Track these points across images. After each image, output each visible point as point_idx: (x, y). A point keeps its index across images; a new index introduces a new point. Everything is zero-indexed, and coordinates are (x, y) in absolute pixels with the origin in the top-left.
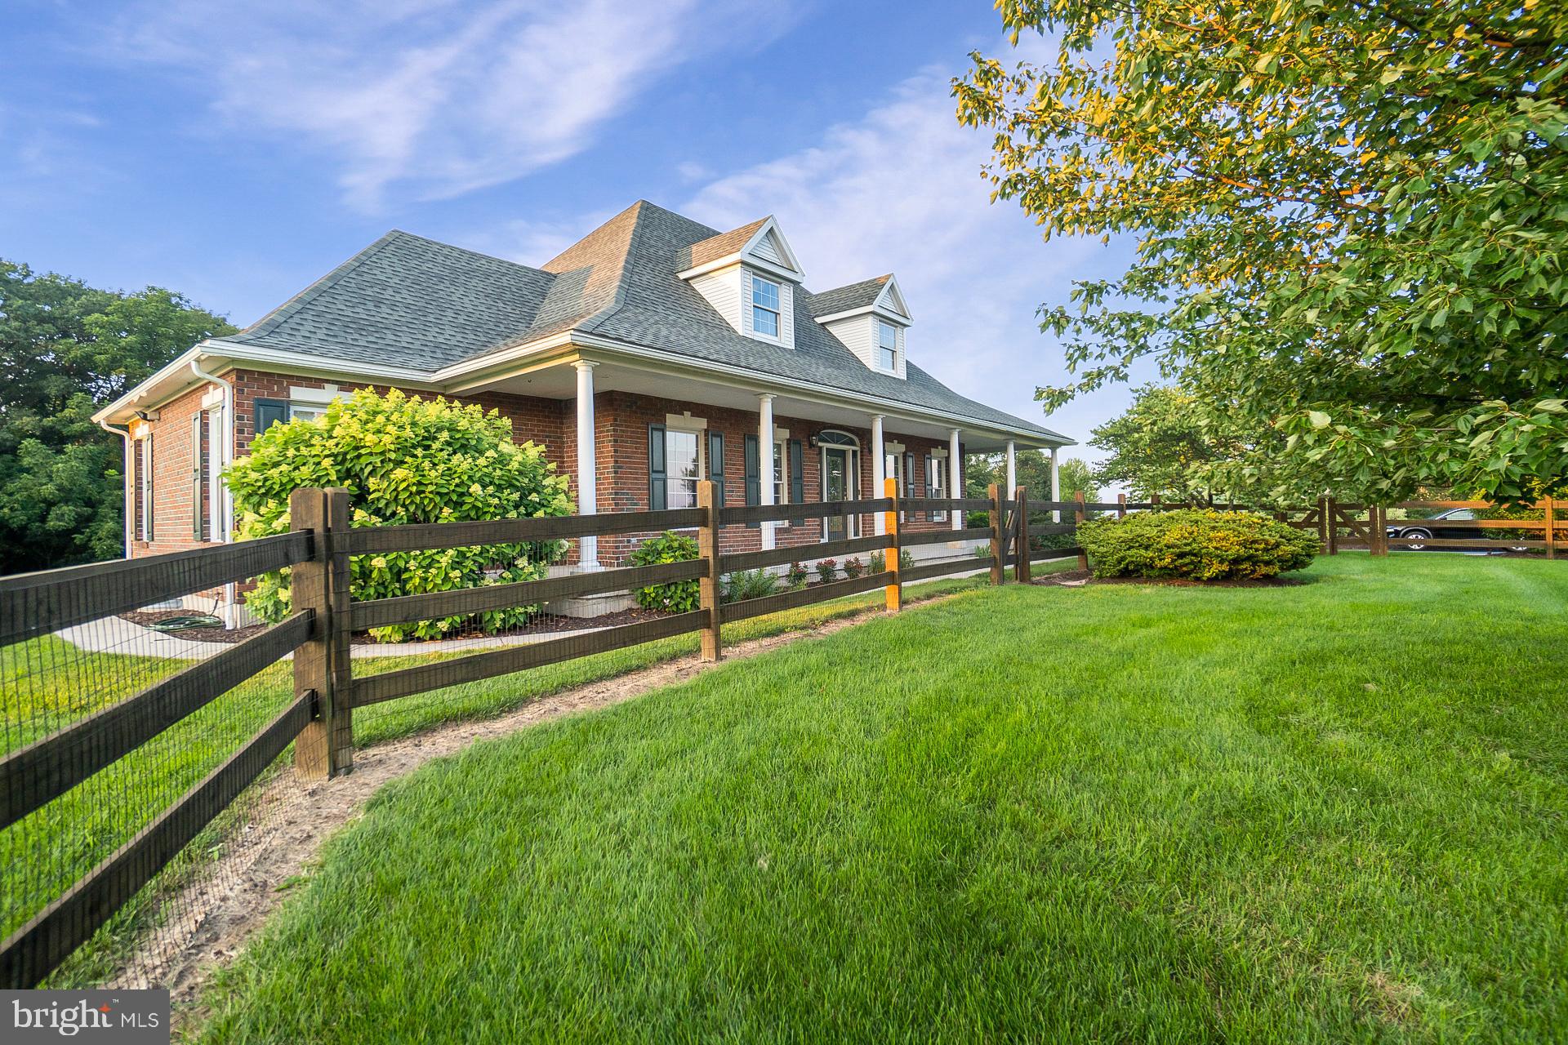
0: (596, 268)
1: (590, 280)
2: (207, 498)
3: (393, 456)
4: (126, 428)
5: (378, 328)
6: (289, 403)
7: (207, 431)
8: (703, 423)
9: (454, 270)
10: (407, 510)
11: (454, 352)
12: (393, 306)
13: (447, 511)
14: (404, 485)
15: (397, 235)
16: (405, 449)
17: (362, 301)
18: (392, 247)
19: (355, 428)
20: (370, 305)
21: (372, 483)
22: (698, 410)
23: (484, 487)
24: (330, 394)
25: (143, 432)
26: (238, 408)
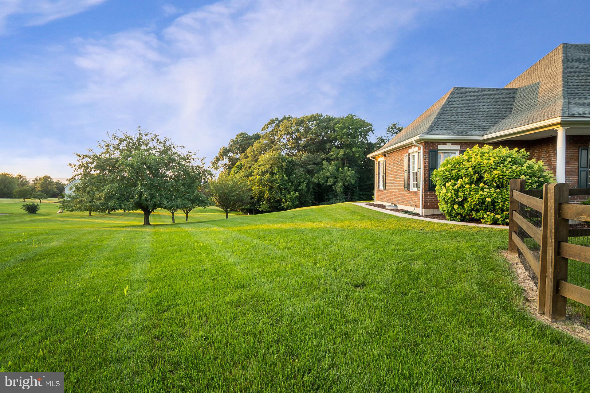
0: (543, 83)
1: (540, 89)
2: (409, 178)
3: (494, 167)
4: (375, 158)
5: (459, 123)
6: (438, 150)
7: (410, 159)
9: (478, 97)
10: (496, 184)
11: (486, 128)
12: (462, 114)
14: (497, 176)
15: (456, 88)
16: (497, 165)
17: (453, 115)
18: (456, 94)
19: (479, 159)
20: (455, 116)
21: (486, 175)
23: (525, 176)
24: (449, 146)
25: (381, 159)
26: (425, 153)
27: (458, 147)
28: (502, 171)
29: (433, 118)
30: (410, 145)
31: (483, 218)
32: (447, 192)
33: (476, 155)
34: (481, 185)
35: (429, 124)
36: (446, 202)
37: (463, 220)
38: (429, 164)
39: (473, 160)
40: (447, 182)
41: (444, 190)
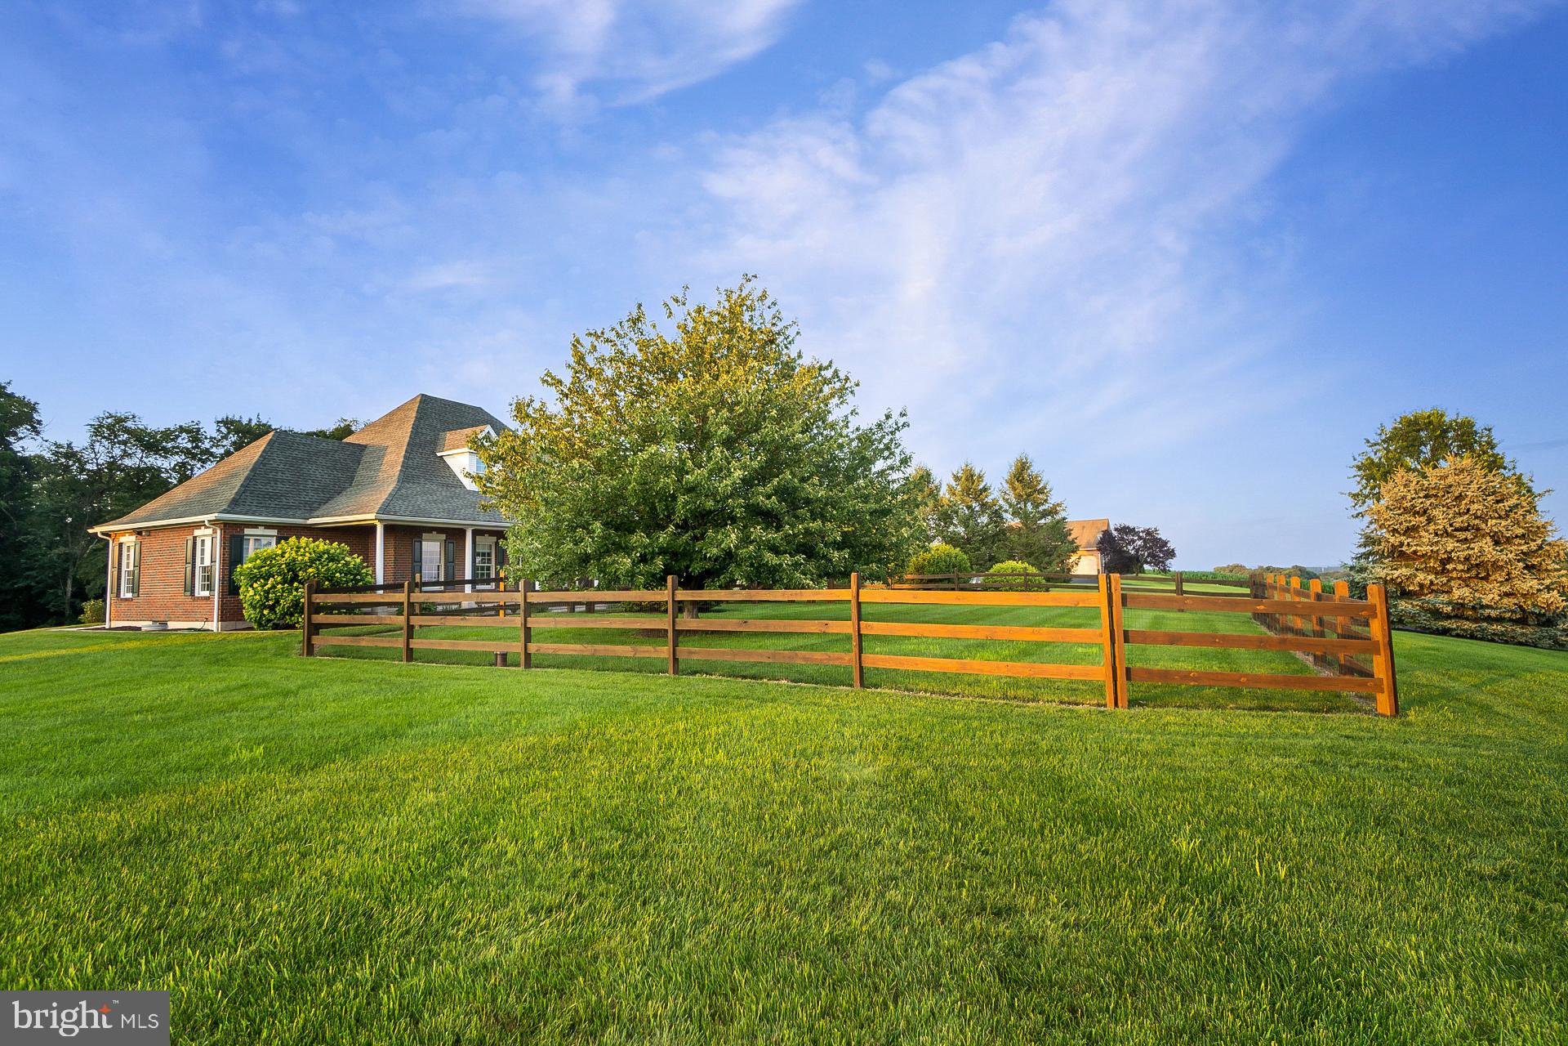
0: (390, 450)
2: (194, 576)
3: (309, 564)
4: (110, 536)
5: (278, 497)
6: (244, 536)
7: (196, 546)
8: (444, 537)
9: (309, 453)
11: (315, 506)
12: (283, 482)
13: (327, 583)
14: (312, 574)
16: (312, 561)
17: (269, 481)
18: (276, 444)
19: (294, 554)
20: (272, 483)
21: (300, 574)
22: (440, 530)
23: (340, 574)
24: (260, 531)
25: (129, 540)
26: (223, 539)
27: (274, 532)
28: (317, 569)
29: (238, 483)
30: (199, 525)
31: (298, 622)
32: (255, 595)
33: (292, 549)
34: (295, 584)
35: (230, 494)
36: (254, 608)
37: (276, 627)
38: (230, 555)
39: (287, 555)
40: (256, 582)
41: (252, 592)
